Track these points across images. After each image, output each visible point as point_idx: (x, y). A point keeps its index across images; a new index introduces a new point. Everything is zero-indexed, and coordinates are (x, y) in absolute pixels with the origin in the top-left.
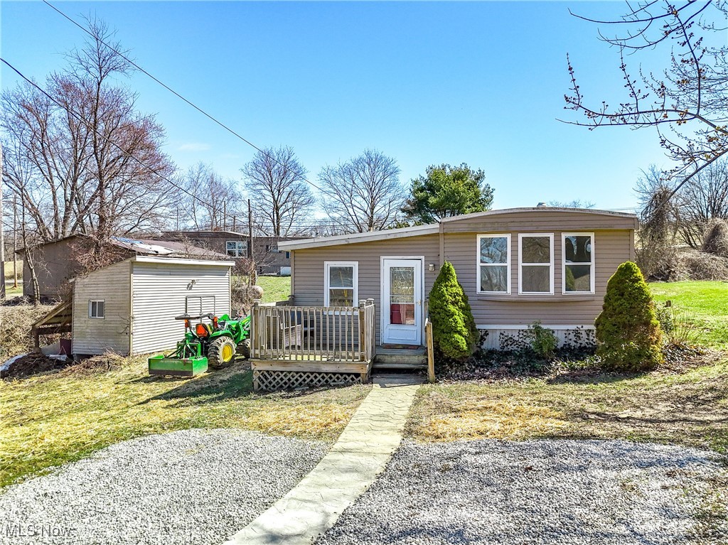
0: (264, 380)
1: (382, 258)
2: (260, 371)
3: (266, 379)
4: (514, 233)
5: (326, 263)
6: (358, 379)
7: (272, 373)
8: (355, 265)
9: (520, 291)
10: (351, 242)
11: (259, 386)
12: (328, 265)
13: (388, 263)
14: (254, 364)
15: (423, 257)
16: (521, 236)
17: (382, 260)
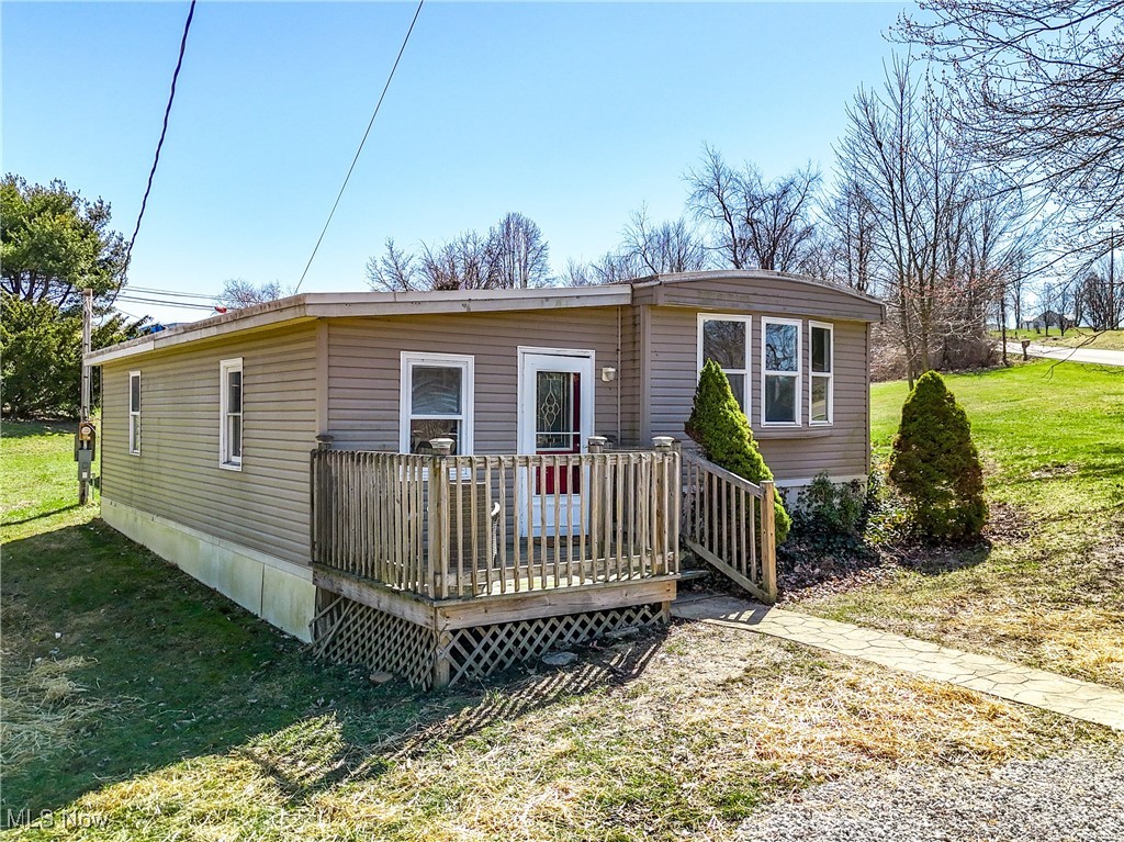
0: (464, 653)
1: (520, 349)
2: (454, 632)
3: (470, 649)
4: (757, 315)
5: (404, 355)
6: (658, 616)
7: (482, 632)
8: (466, 363)
9: (763, 422)
10: (474, 308)
11: (453, 671)
12: (409, 360)
13: (532, 362)
14: (444, 615)
15: (592, 353)
16: (765, 320)
17: (520, 355)
